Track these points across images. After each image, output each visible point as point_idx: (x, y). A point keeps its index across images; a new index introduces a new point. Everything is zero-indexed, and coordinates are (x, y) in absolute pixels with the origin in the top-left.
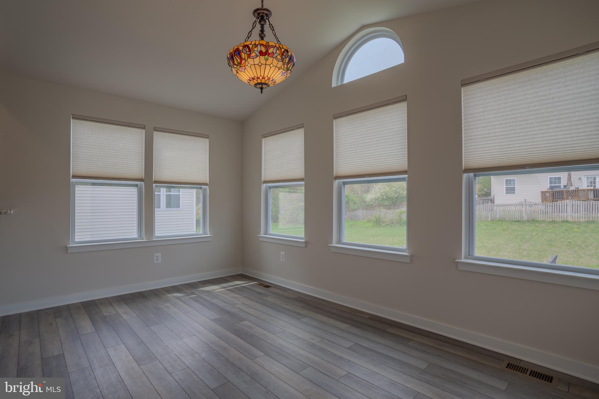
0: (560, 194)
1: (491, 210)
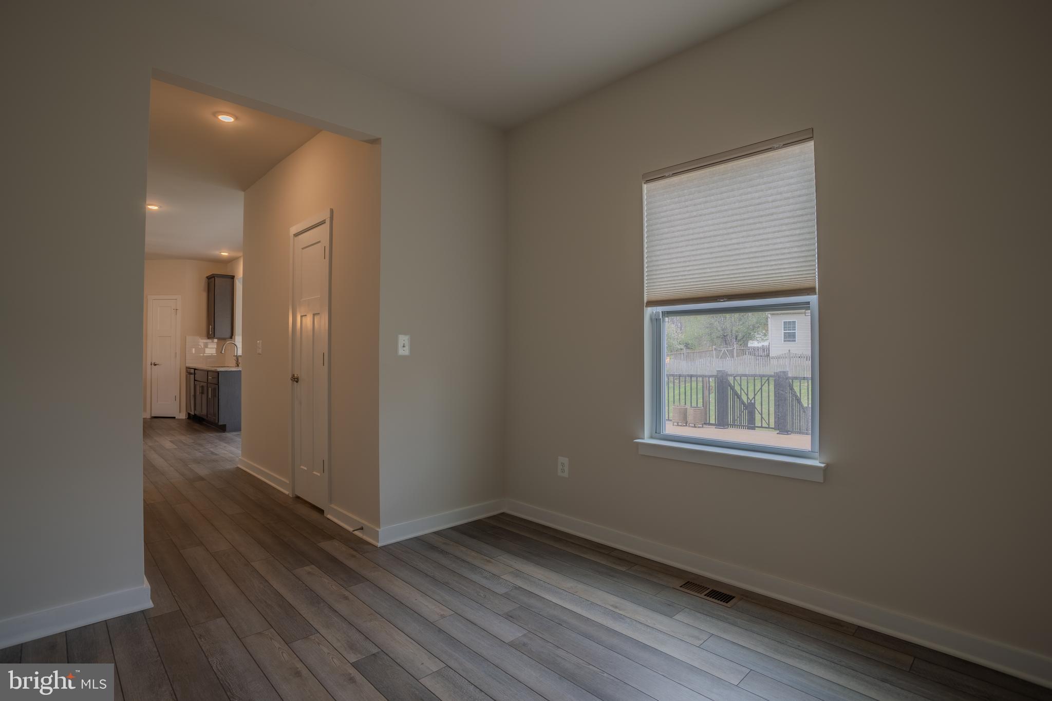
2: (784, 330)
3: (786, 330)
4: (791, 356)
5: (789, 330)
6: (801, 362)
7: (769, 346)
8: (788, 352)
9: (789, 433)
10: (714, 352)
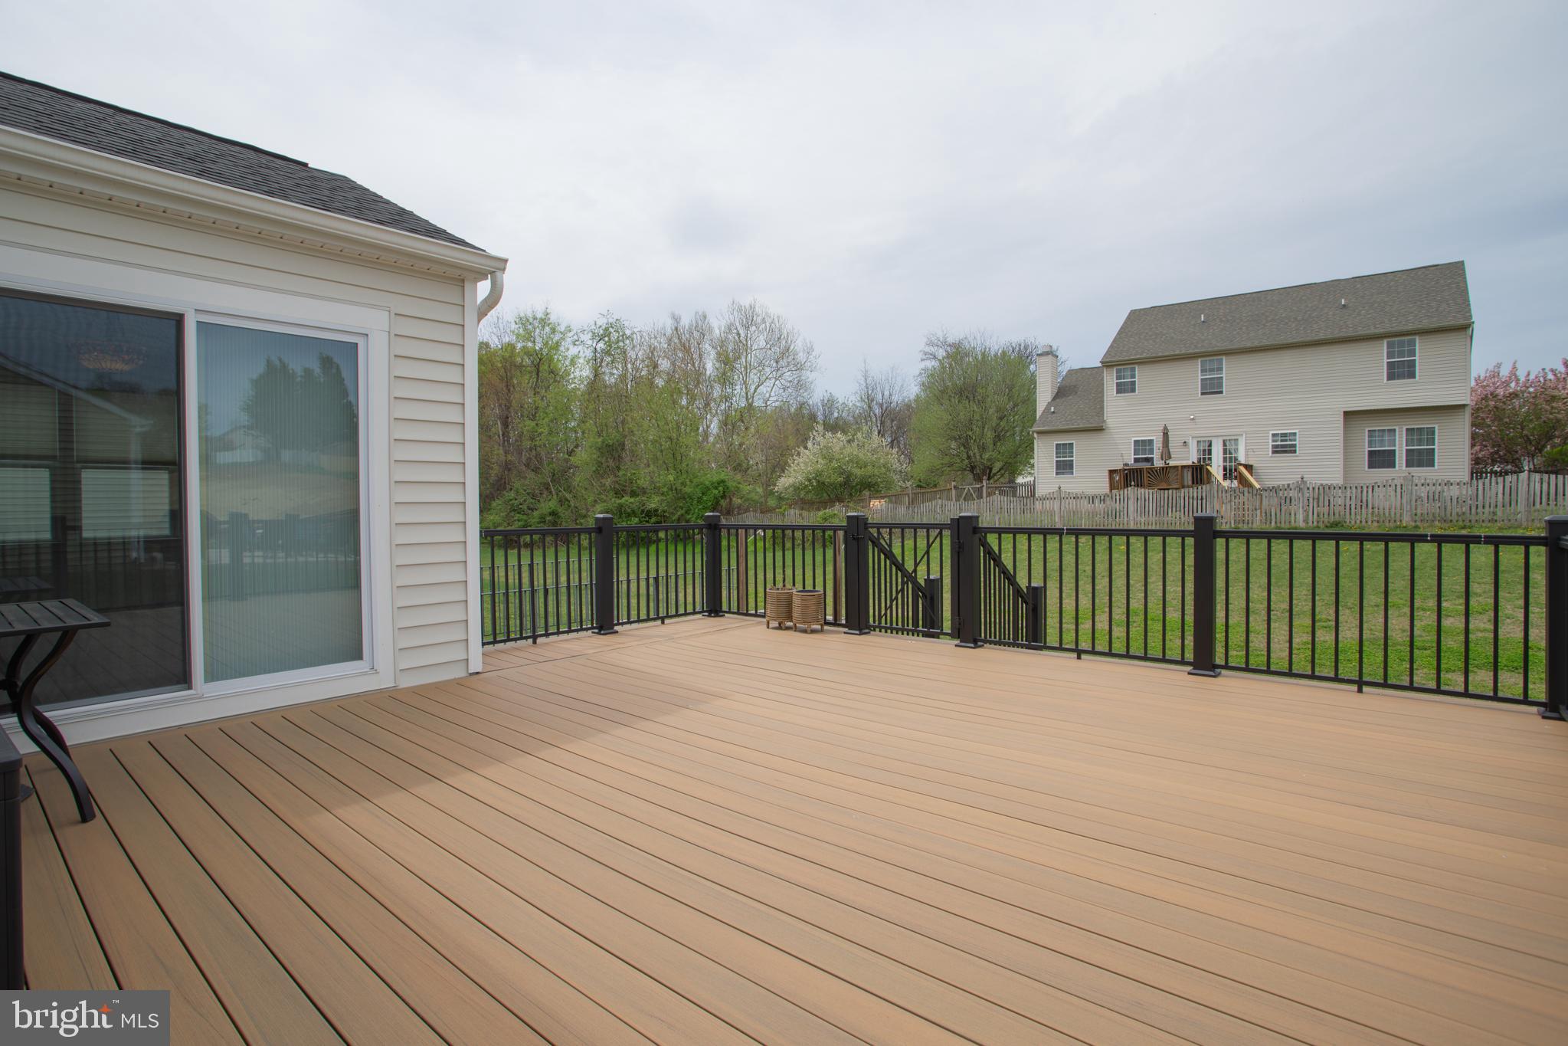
0: (1134, 474)
1: (999, 511)
2: (1057, 457)
3: (1060, 457)
4: (1063, 496)
5: (1063, 457)
6: (1076, 504)
7: (1034, 481)
8: (1057, 489)
9: (980, 643)
10: (954, 492)
